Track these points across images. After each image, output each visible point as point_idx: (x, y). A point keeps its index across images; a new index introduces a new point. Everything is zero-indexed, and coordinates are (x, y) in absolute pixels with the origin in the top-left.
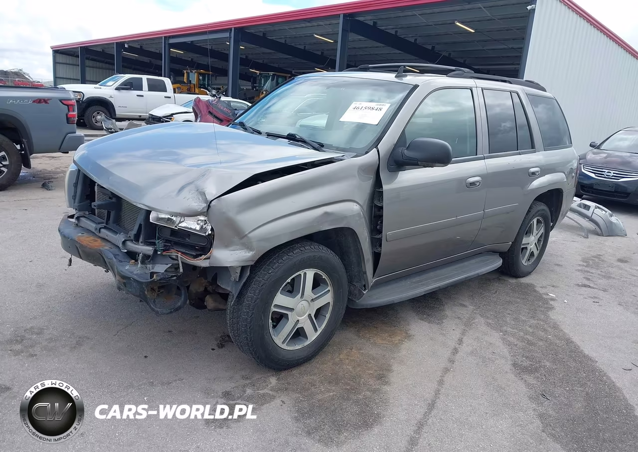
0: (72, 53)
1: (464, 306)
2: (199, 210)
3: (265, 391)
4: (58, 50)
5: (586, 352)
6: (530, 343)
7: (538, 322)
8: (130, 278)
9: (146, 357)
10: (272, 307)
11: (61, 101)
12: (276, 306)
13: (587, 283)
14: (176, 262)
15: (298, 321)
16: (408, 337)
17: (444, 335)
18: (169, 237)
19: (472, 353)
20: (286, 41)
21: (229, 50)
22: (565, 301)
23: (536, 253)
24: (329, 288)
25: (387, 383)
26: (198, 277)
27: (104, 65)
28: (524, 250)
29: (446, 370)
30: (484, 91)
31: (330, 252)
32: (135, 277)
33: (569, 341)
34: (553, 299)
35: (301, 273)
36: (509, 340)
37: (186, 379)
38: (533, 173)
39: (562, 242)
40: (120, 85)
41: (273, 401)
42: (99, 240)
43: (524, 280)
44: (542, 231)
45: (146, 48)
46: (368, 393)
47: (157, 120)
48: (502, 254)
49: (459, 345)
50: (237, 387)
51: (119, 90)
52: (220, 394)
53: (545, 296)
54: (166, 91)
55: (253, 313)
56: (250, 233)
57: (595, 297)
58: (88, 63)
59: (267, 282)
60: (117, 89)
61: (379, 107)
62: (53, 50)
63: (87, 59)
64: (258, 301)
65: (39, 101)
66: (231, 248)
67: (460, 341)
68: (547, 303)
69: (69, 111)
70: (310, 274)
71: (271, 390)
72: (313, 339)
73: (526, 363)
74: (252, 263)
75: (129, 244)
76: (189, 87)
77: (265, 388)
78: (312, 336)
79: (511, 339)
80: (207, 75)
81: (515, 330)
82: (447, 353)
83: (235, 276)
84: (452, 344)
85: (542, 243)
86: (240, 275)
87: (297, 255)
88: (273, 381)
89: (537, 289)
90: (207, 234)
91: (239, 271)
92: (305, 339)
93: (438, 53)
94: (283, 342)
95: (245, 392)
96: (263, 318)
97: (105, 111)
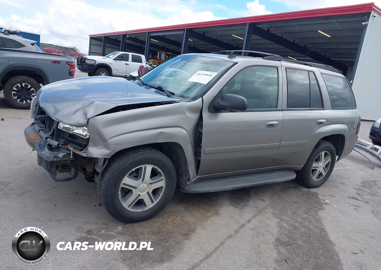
0: (100, 39)
1: (264, 201)
2: (83, 124)
3: (113, 233)
4: (93, 37)
5: (331, 238)
6: (295, 228)
7: (309, 216)
8: (42, 158)
9: (56, 205)
10: (121, 184)
11: (67, 63)
12: (124, 184)
13: (356, 196)
14: (69, 152)
15: (140, 195)
16: (217, 214)
17: (240, 216)
18: (68, 138)
19: (253, 229)
20: (216, 37)
21: (182, 41)
22: (334, 206)
23: (324, 174)
24: (163, 178)
25: (188, 239)
26: (87, 163)
27: (115, 46)
28: (315, 171)
29: (231, 236)
30: (287, 69)
31: (163, 156)
32: (45, 158)
33: (323, 230)
34: (326, 204)
35: (143, 166)
36: (282, 225)
37: (71, 220)
38: (321, 123)
39: (353, 170)
40: (116, 57)
41: (113, 239)
42: (38, 136)
43: (312, 190)
44: (329, 160)
45: (139, 38)
46: (173, 243)
47: (133, 78)
48: (297, 172)
49: (247, 223)
50: (97, 228)
51: (116, 60)
52: (85, 231)
53: (322, 201)
54: (141, 62)
55: (107, 187)
56: (108, 139)
57: (357, 206)
58: (107, 45)
59: (117, 169)
60: (114, 59)
61: (211, 74)
62: (90, 37)
63: (107, 42)
64: (111, 179)
65: (55, 62)
66: (99, 147)
67: (249, 221)
68: (321, 206)
69: (71, 69)
70: (149, 168)
71: (116, 233)
72: (150, 207)
73: (286, 240)
74: (110, 157)
75: (48, 139)
76: (159, 61)
77: (113, 231)
78: (150, 205)
79: (284, 224)
80: (170, 56)
81: (290, 220)
82: (236, 226)
83: (101, 163)
84: (242, 221)
85: (329, 168)
86: (103, 164)
87: (139, 155)
88: (120, 228)
89: (319, 196)
90: (87, 138)
91: (103, 160)
92: (144, 206)
93: (308, 49)
94: (129, 206)
95: (100, 232)
96: (113, 190)
97: (107, 72)
